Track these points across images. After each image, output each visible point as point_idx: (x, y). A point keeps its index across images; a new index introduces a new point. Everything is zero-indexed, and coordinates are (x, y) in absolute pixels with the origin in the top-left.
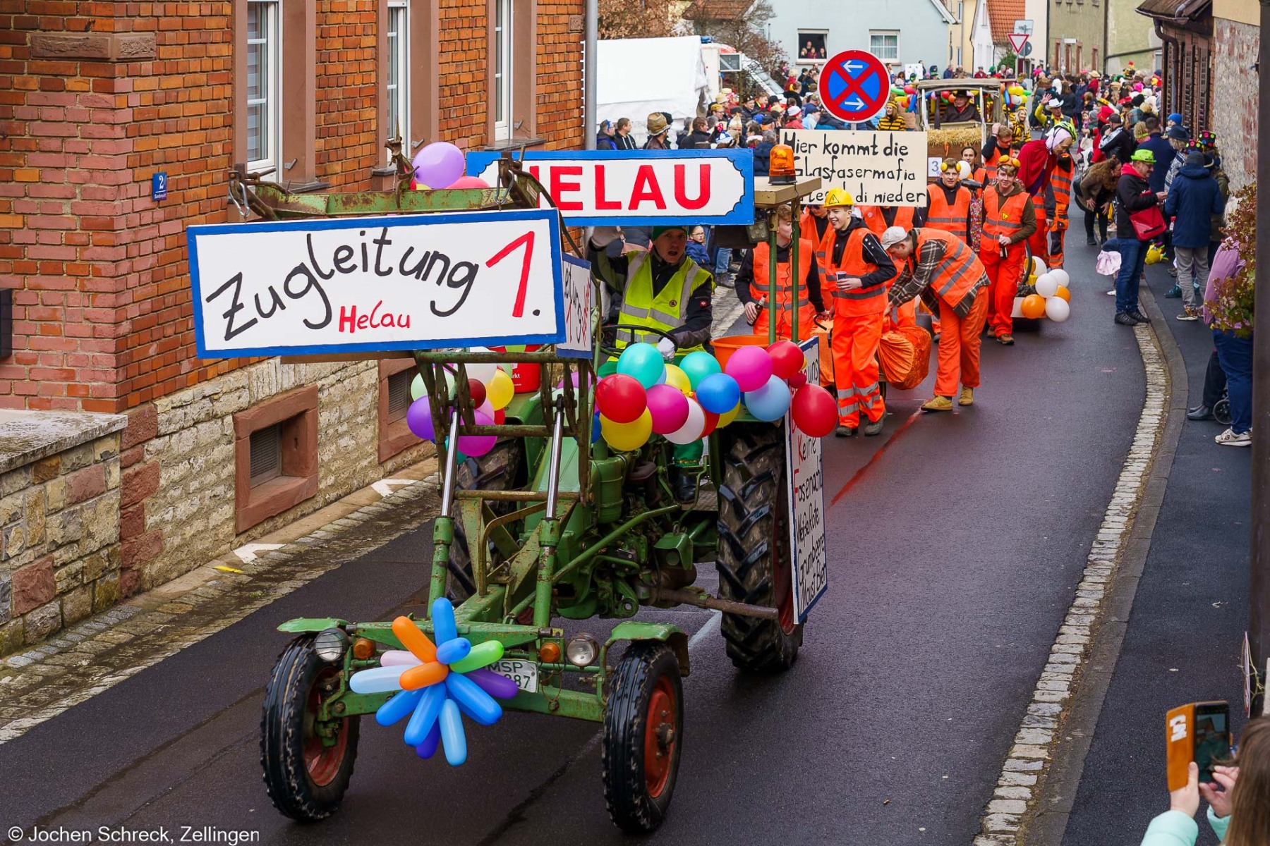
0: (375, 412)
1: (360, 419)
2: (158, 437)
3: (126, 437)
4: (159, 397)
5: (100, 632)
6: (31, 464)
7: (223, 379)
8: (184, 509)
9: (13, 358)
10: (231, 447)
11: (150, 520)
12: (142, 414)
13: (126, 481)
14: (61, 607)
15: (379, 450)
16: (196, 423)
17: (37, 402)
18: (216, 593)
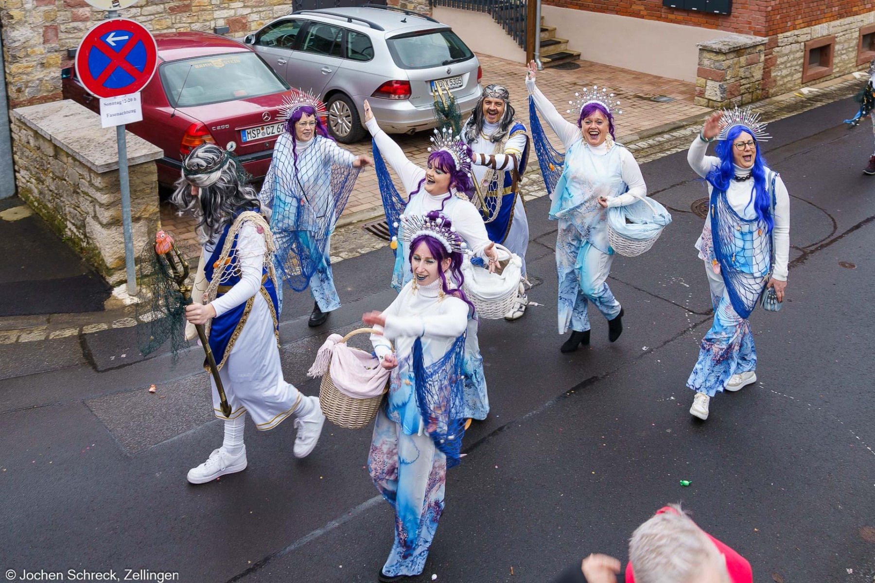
0: (856, 48)
1: (850, 49)
2: (778, 47)
3: (767, 46)
4: (779, 34)
5: (754, 108)
6: (736, 50)
7: (802, 30)
8: (785, 72)
9: (732, 16)
10: (803, 53)
11: (773, 74)
12: (773, 38)
13: (766, 60)
14: (742, 98)
15: (857, 61)
16: (791, 43)
17: (739, 31)
18: (794, 103)
